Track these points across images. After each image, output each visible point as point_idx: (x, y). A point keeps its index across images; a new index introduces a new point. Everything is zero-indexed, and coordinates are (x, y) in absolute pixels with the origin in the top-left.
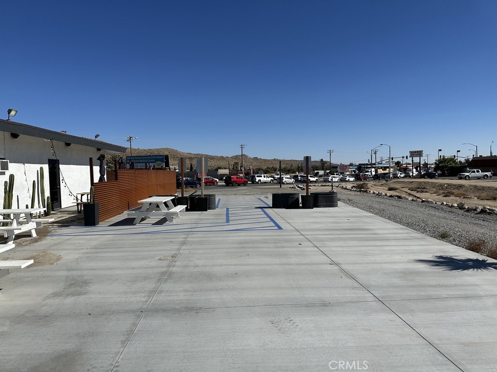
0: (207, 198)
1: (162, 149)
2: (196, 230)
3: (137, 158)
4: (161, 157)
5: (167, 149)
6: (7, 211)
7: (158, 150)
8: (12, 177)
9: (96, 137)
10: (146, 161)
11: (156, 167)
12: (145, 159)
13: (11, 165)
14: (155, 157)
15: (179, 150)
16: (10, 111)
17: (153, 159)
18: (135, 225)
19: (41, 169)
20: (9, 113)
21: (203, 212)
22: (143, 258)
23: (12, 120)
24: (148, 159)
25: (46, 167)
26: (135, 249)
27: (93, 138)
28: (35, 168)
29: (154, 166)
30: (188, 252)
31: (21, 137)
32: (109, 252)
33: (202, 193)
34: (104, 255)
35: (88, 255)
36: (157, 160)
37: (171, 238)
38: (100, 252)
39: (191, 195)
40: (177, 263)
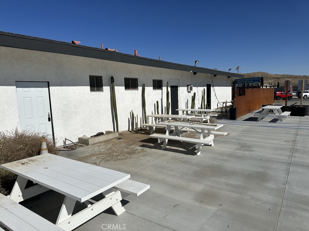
0: (305, 108)
1: (256, 73)
2: (302, 128)
3: (242, 80)
4: (258, 79)
5: (260, 72)
6: (192, 110)
7: (253, 73)
8: (195, 94)
9: (229, 70)
10: (248, 82)
11: (253, 85)
12: (247, 81)
13: (193, 88)
14: (254, 79)
15: (269, 73)
16: (196, 62)
17: (252, 80)
18: (258, 121)
19: (204, 89)
20: (196, 63)
21: (302, 117)
22: (274, 139)
23: (197, 66)
24: (249, 80)
25: (206, 88)
26: (267, 134)
27: (228, 71)
28: (202, 88)
29: (252, 85)
30: (302, 140)
31: (198, 74)
32: (252, 134)
33: (301, 104)
34: (250, 135)
35: (243, 134)
36: (255, 81)
37: (287, 131)
38: (247, 134)
39: (292, 105)
40: (298, 145)
